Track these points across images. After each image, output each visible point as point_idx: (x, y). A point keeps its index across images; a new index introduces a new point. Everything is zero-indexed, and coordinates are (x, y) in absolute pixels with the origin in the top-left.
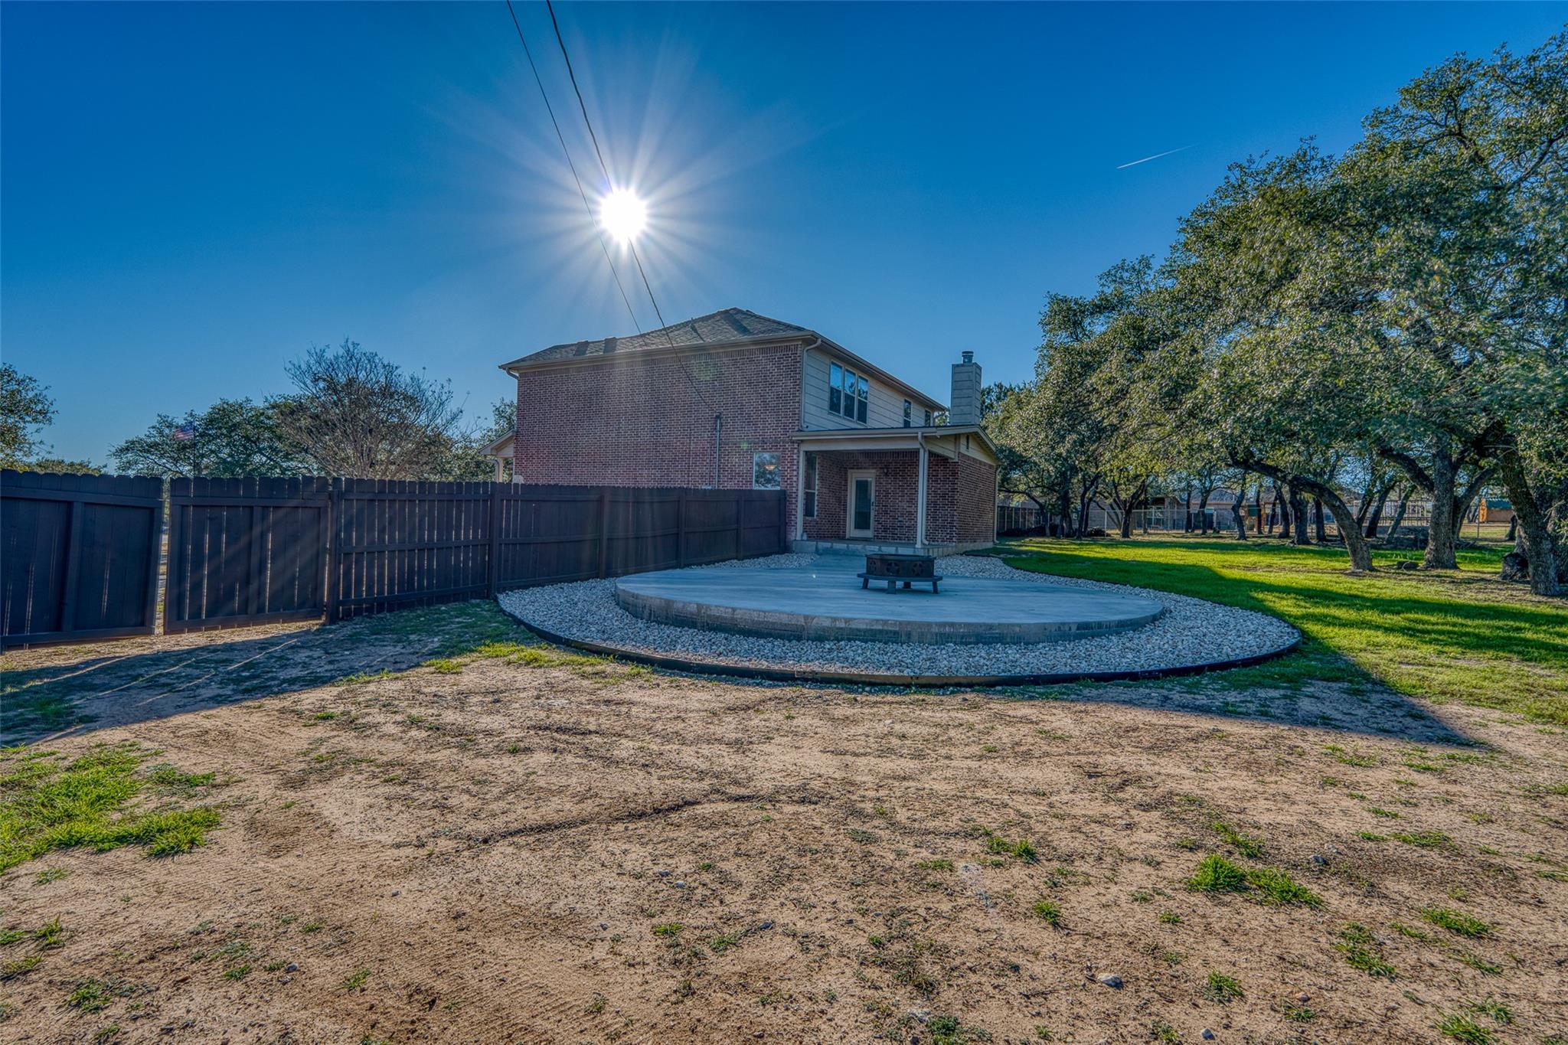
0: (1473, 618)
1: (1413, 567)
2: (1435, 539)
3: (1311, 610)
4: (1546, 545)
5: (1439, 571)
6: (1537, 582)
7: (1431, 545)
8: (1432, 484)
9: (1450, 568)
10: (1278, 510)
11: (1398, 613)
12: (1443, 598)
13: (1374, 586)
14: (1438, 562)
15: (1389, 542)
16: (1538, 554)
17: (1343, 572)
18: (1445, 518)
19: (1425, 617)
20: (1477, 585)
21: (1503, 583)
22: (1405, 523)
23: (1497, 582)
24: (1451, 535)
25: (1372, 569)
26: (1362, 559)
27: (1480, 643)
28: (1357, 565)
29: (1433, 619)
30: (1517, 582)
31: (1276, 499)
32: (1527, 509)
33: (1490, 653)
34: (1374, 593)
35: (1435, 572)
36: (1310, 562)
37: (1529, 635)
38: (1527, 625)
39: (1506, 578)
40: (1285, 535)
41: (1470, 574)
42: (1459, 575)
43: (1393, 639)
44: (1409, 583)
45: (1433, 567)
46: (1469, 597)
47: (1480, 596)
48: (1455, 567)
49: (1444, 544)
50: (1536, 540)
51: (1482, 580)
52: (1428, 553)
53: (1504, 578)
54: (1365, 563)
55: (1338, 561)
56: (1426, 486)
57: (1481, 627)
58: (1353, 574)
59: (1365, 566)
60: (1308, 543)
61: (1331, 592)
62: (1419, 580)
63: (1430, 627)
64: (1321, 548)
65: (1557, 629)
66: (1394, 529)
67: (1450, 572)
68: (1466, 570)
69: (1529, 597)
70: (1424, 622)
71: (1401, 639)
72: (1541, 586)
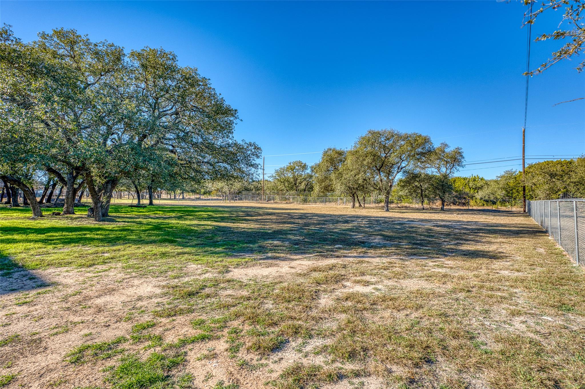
0: (71, 232)
1: (59, 214)
2: (67, 203)
3: (3, 237)
4: (99, 205)
5: (68, 215)
6: (96, 217)
7: (65, 206)
8: (66, 183)
9: (72, 214)
10: (5, 191)
11: (44, 234)
12: (66, 226)
13: (40, 223)
14: (68, 212)
15: (55, 205)
16: (97, 208)
17: (29, 218)
18: (70, 196)
19: (54, 234)
20: (79, 220)
21: (87, 218)
22: (61, 197)
23: (86, 218)
24: (72, 202)
25: (42, 216)
26: (38, 212)
27: (71, 241)
28: (35, 215)
29: (57, 234)
30: (91, 217)
31: (4, 186)
32: (94, 193)
33: (73, 245)
34: (39, 226)
35: (66, 216)
36: (15, 214)
37: (88, 236)
38: (89, 232)
39: (89, 216)
40: (8, 202)
41: (78, 216)
42: (74, 216)
43: (37, 245)
44: (55, 221)
45: (66, 214)
46: (75, 224)
47: (79, 223)
48: (74, 213)
49: (70, 205)
50: (96, 203)
51: (81, 217)
52: (64, 208)
53: (88, 216)
54: (39, 214)
55: (29, 213)
56: (65, 184)
57: (73, 235)
58: (33, 219)
59: (39, 215)
60: (18, 206)
61: (18, 228)
62: (59, 219)
63: (54, 238)
64: (24, 208)
65: (97, 232)
66: (57, 199)
67: (71, 215)
68: (78, 214)
69: (94, 222)
70: (53, 236)
71: (40, 245)
72: (97, 218)
